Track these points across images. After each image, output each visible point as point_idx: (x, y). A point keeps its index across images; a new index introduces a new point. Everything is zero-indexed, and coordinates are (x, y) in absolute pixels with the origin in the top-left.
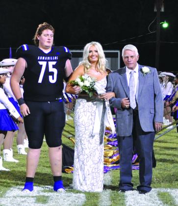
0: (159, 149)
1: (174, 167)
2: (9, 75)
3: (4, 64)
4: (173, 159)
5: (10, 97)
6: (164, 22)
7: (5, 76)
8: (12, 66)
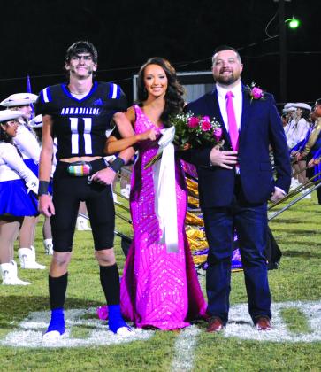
0: (285, 234)
1: (311, 264)
2: (21, 121)
3: (11, 104)
4: (309, 250)
6: (291, 18)
7: (16, 124)
8: (27, 105)
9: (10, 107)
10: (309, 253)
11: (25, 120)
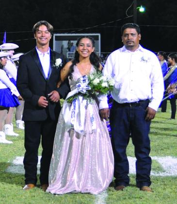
1: (159, 138)
3: (4, 48)
5: (10, 77)
7: (6, 59)
8: (12, 50)
9: (3, 50)
10: (156, 133)
11: (10, 57)
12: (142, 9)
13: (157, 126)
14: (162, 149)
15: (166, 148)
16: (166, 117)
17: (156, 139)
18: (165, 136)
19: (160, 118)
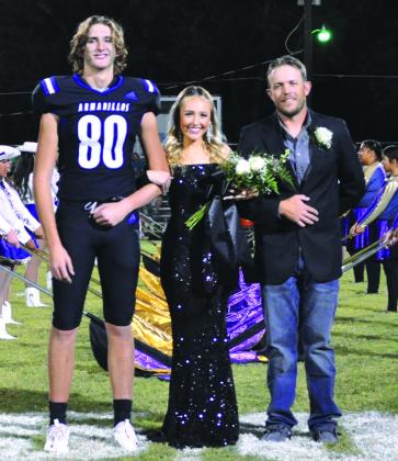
1: (350, 362)
6: (320, 28)
12: (324, 36)
13: (349, 331)
14: (356, 392)
15: (365, 389)
16: (374, 307)
17: (345, 364)
18: (368, 357)
19: (360, 308)
